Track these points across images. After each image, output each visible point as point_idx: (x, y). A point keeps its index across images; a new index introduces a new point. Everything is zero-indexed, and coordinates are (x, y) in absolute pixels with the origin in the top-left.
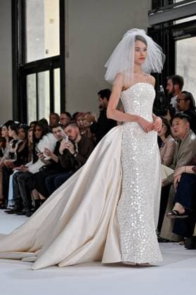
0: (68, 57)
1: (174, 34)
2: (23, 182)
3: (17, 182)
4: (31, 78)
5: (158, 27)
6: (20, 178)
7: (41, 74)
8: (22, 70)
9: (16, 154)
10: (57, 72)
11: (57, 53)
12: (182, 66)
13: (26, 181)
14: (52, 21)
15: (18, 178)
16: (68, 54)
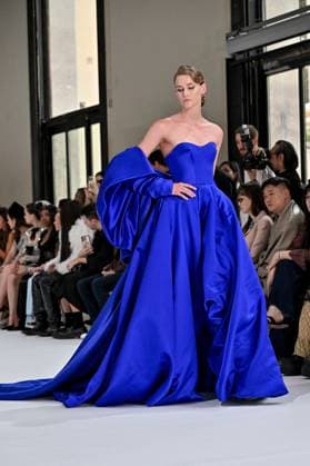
0: (111, 106)
1: (265, 67)
2: (48, 288)
3: (38, 287)
4: (58, 140)
5: (241, 56)
6: (43, 282)
7: (72, 133)
8: (45, 129)
9: (36, 247)
10: (96, 128)
11: (96, 102)
12: (278, 113)
13: (52, 286)
14: (90, 60)
15: (40, 283)
16: (111, 101)
